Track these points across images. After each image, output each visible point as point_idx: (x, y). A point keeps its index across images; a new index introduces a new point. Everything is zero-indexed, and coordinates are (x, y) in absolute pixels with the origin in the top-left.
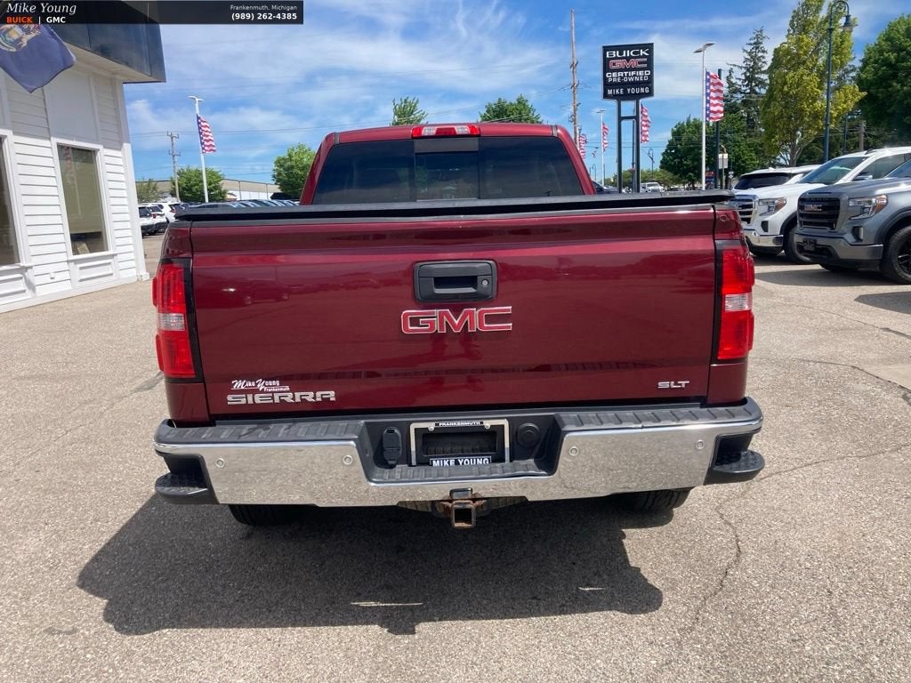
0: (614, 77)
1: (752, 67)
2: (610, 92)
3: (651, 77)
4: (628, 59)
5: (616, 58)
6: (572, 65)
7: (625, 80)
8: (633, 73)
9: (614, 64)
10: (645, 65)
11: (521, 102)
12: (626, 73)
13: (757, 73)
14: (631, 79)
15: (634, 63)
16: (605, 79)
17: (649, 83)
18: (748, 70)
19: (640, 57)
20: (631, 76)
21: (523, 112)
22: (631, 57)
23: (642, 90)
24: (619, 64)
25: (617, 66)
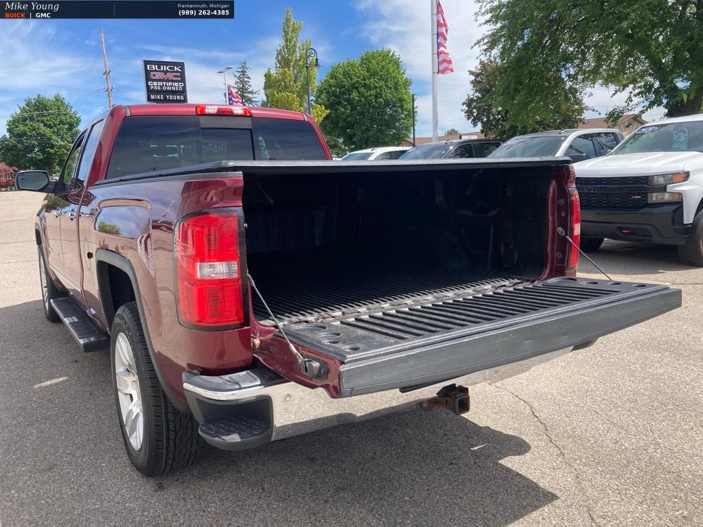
0: (155, 85)
1: (242, 88)
2: (152, 97)
3: (184, 88)
4: (166, 72)
5: (155, 71)
6: (106, 73)
7: (164, 88)
8: (170, 84)
9: (154, 75)
10: (180, 79)
11: (57, 99)
12: (164, 83)
13: (245, 93)
14: (169, 88)
15: (170, 76)
16: (148, 87)
17: (183, 92)
18: (239, 90)
19: (174, 72)
20: (169, 86)
21: (61, 108)
22: (167, 71)
23: (178, 98)
24: (159, 75)
25: (157, 77)
